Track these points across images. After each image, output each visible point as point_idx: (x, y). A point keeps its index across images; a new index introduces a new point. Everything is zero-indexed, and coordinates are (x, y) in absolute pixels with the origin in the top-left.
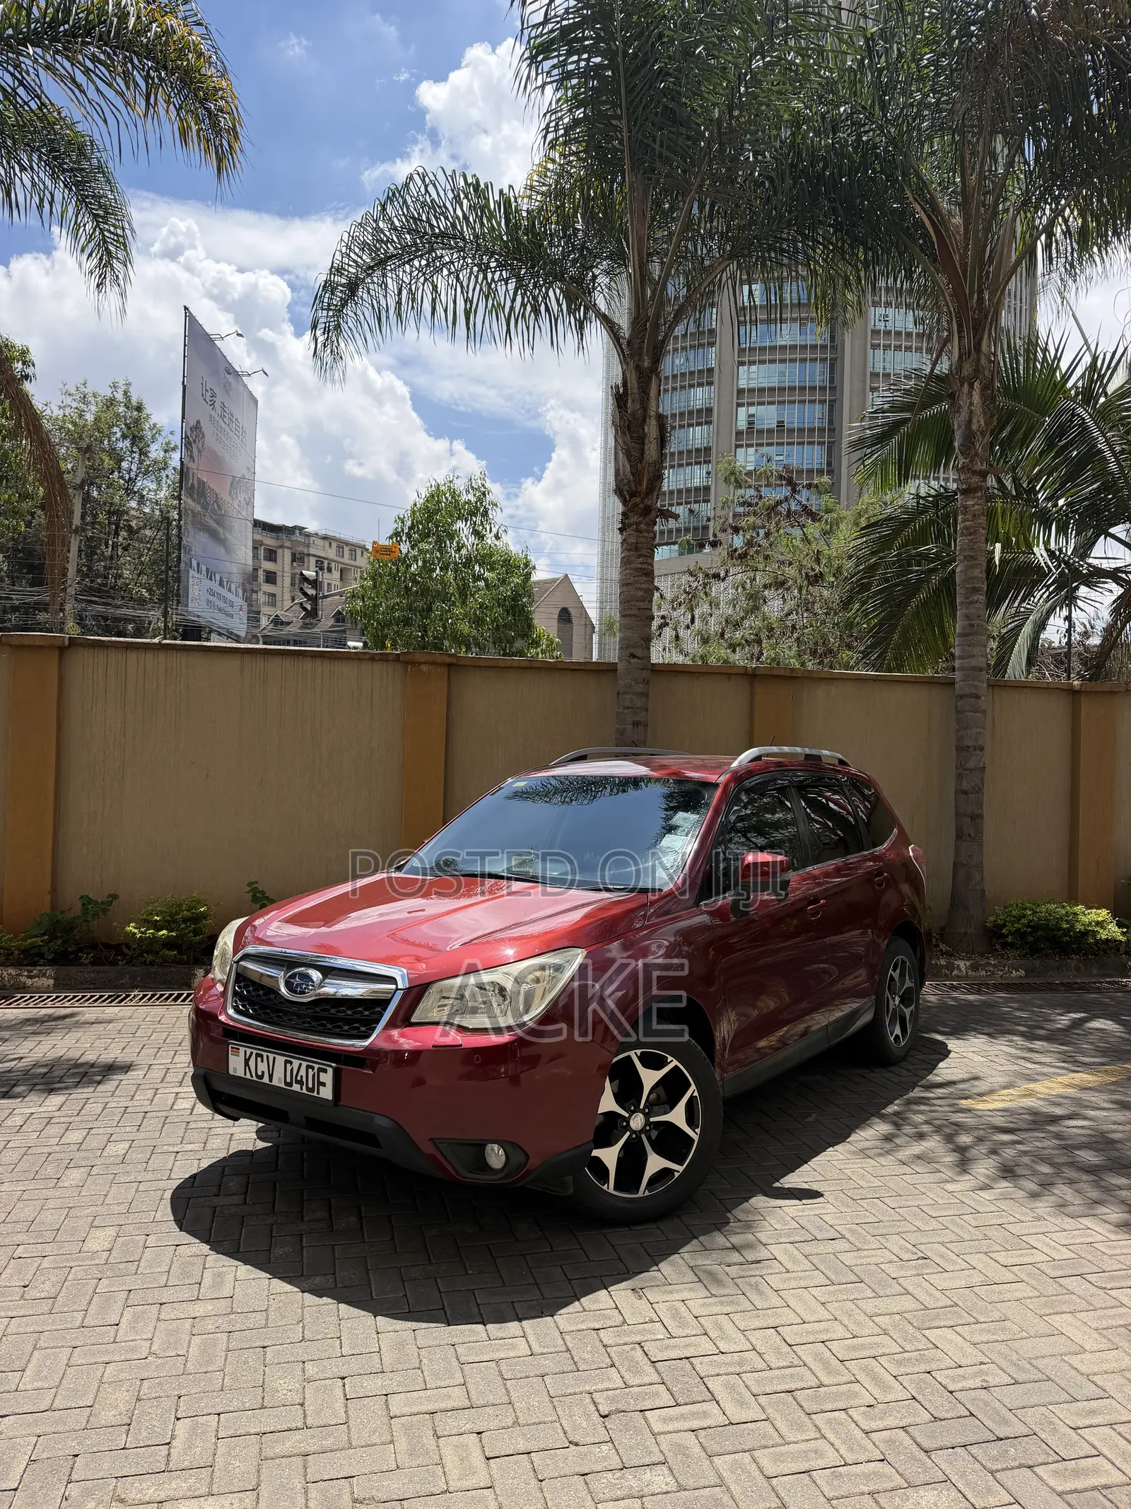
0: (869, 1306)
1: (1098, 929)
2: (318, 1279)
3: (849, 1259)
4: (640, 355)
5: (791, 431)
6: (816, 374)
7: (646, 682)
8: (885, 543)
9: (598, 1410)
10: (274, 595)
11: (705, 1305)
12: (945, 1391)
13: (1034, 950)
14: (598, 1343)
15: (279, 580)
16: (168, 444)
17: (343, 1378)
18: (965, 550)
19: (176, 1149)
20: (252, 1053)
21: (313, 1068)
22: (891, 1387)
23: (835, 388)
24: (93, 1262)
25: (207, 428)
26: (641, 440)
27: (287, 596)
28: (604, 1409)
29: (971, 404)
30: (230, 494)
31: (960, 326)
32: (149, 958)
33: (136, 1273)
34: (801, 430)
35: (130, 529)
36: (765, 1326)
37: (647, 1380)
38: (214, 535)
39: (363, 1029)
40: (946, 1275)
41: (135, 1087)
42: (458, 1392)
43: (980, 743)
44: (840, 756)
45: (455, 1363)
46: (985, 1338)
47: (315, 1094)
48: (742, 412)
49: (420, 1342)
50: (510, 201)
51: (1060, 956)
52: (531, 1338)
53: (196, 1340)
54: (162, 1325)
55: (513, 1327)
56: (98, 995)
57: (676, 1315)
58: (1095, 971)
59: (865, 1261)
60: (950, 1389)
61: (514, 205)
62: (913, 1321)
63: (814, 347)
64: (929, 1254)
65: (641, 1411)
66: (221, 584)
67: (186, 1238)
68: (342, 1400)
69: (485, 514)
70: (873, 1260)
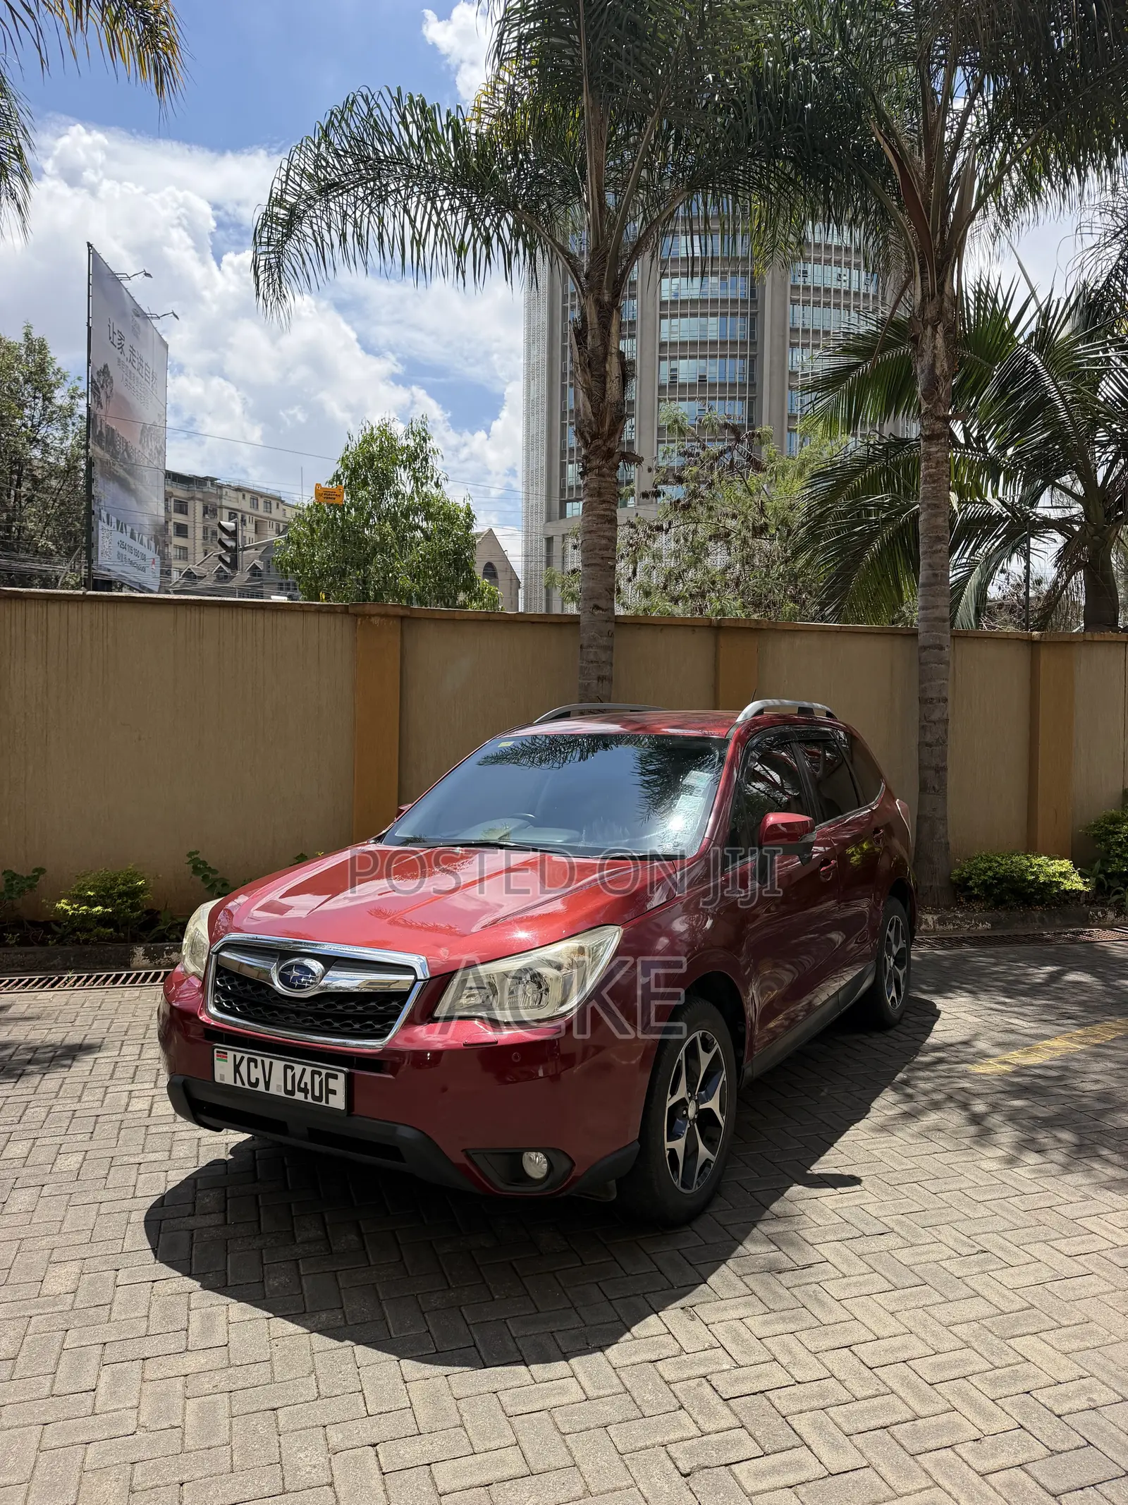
0: (942, 1313)
1: (1062, 880)
2: (324, 1316)
3: (905, 1256)
4: (600, 289)
5: (713, 385)
6: (738, 328)
7: (610, 635)
8: (834, 493)
9: (677, 1468)
10: (185, 549)
11: (766, 1323)
12: (1053, 1416)
13: (999, 902)
14: (659, 1380)
15: (190, 531)
16: (75, 390)
17: (374, 1445)
18: (928, 498)
19: (137, 1160)
20: (242, 1058)
21: (320, 1074)
22: (992, 1415)
23: (756, 343)
24: (56, 1309)
25: (114, 370)
26: (602, 378)
27: (199, 549)
28: (685, 1467)
29: (935, 347)
30: (140, 442)
31: (923, 267)
32: (83, 936)
33: (109, 1321)
34: (723, 385)
35: (35, 481)
36: (837, 1345)
37: (724, 1424)
38: (124, 485)
39: (378, 1026)
40: (1011, 1270)
41: (81, 1086)
42: (512, 1455)
43: (944, 694)
44: (828, 709)
45: (502, 1416)
46: (1075, 1344)
47: (323, 1103)
48: (665, 366)
49: (458, 1392)
50: (458, 123)
51: (1024, 908)
52: (582, 1377)
53: (192, 1404)
54: (148, 1387)
55: (559, 1368)
56: (28, 978)
57: (737, 1338)
58: (1058, 922)
59: (923, 1258)
60: (1057, 1412)
61: (462, 127)
62: (994, 1329)
63: (734, 301)
64: (988, 1247)
65: (726, 1465)
66: (132, 537)
67: (166, 1271)
68: (377, 1475)
69: (426, 459)
70: (932, 1257)
